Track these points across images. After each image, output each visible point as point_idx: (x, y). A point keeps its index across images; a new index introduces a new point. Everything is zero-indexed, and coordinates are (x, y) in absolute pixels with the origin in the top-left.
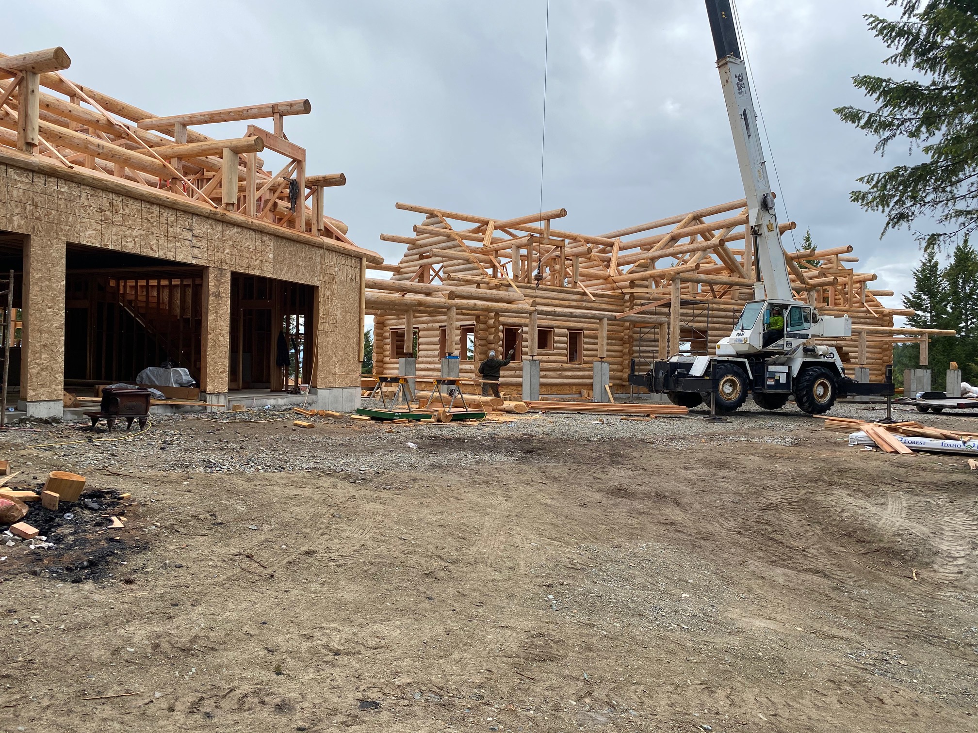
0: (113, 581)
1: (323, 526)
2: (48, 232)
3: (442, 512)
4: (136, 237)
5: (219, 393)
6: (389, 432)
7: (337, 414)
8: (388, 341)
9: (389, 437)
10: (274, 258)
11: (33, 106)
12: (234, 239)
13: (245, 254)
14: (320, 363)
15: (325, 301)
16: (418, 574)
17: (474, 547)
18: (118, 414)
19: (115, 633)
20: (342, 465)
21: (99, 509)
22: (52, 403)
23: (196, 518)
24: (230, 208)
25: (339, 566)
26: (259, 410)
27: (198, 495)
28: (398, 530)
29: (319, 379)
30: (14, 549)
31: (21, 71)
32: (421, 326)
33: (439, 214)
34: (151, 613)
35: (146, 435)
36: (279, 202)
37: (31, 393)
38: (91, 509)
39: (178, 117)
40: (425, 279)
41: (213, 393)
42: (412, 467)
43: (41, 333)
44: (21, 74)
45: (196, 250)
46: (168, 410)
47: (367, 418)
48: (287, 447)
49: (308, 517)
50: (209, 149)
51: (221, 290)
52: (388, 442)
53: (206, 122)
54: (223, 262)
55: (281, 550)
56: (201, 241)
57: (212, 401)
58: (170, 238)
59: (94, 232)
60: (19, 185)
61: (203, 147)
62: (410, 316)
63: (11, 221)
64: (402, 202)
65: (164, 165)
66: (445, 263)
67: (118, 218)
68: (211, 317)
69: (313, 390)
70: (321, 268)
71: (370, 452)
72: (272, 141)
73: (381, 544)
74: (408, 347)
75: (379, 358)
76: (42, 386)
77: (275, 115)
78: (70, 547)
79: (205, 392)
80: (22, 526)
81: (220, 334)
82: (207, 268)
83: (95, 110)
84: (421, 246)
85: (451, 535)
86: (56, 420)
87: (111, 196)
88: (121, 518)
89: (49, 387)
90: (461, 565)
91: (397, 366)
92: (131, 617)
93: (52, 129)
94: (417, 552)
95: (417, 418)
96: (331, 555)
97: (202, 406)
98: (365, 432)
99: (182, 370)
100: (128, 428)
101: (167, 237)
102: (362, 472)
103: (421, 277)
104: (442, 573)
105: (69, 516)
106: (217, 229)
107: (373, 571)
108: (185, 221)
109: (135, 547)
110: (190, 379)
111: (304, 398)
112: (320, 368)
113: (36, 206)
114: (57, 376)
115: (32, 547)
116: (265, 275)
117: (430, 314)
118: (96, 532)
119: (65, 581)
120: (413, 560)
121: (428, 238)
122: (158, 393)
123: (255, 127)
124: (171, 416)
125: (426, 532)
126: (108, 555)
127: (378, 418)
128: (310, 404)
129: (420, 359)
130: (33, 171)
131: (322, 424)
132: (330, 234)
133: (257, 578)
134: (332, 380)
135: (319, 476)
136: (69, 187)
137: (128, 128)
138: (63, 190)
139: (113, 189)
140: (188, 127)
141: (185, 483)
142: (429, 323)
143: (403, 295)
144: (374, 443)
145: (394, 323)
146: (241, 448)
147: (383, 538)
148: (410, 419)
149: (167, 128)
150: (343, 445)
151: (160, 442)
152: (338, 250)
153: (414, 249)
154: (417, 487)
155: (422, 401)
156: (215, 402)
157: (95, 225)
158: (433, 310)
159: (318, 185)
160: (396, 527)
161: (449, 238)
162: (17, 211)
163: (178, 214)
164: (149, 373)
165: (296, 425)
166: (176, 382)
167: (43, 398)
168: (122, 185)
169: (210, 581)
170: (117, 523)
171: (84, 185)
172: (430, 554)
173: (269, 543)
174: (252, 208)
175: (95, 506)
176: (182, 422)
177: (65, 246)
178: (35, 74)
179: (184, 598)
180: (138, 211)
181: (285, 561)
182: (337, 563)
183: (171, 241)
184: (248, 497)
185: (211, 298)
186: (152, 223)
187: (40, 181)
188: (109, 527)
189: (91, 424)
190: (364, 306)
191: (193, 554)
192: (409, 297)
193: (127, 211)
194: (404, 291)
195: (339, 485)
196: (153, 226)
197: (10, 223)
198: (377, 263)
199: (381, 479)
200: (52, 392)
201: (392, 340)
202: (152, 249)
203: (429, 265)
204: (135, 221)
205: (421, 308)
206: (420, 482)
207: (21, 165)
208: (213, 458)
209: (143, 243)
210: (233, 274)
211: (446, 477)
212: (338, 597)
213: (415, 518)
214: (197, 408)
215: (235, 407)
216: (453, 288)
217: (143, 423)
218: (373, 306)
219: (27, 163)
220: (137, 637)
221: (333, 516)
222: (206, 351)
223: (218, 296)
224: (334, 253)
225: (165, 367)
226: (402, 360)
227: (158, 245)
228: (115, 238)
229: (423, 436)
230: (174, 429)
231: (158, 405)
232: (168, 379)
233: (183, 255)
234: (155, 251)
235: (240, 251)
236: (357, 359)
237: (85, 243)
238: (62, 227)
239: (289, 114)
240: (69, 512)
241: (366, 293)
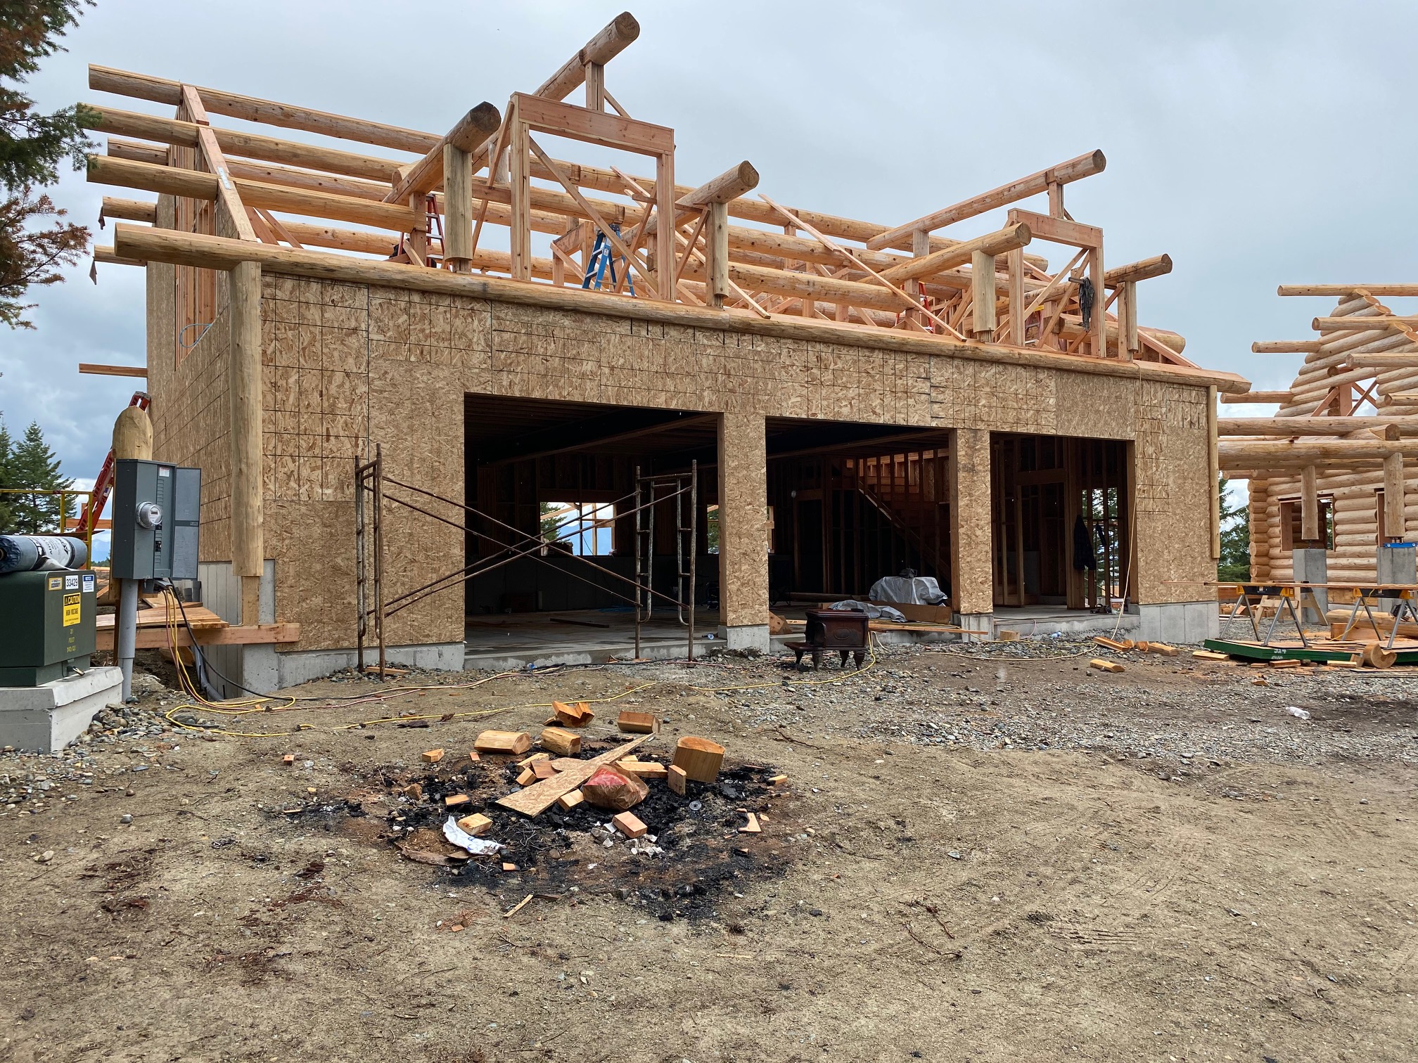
0: (715, 925)
1: (1078, 865)
2: (743, 406)
3: (1333, 863)
4: (853, 398)
5: (980, 613)
6: (1258, 684)
7: (1169, 649)
8: (1277, 520)
9: (1256, 693)
10: (1057, 404)
11: (721, 247)
12: (993, 383)
13: (1010, 403)
14: (1141, 563)
15: (1145, 464)
16: (1253, 999)
17: (1399, 953)
18: (825, 646)
19: (678, 1024)
20: (1153, 745)
21: (737, 798)
22: (756, 628)
23: (873, 825)
24: (984, 337)
25: (1088, 954)
26: (1044, 639)
27: (886, 785)
28: (1226, 891)
29: (1141, 590)
30: (611, 852)
31: (707, 205)
32: (1336, 492)
33: (1364, 292)
34: (743, 996)
35: (863, 677)
36: (1069, 318)
37: (731, 616)
38: (726, 797)
39: (917, 222)
40: (1342, 409)
41: (971, 614)
42: (1292, 755)
43: (740, 538)
44: (706, 209)
45: (936, 406)
46: (906, 639)
47: (1223, 656)
48: (1069, 706)
49: (1056, 844)
50: (953, 258)
51: (977, 460)
52: (1253, 704)
53: (953, 220)
54: (976, 419)
55: (989, 904)
56: (943, 392)
57: (968, 625)
58: (899, 395)
59: (799, 399)
60: (708, 351)
61: (945, 257)
62: (1309, 475)
63: (701, 398)
64: (1287, 284)
65: (894, 294)
66: (1381, 377)
67: (828, 376)
68: (962, 502)
69: (1131, 605)
70: (1137, 411)
71: (1212, 721)
72: (1047, 228)
73: (1182, 917)
74: (1310, 527)
75: (1262, 549)
76: (744, 606)
77: (1051, 187)
78: (681, 857)
79: (958, 612)
80: (628, 819)
81: (978, 525)
82: (954, 430)
83: (809, 237)
84: (1331, 353)
85: (1347, 917)
86: (754, 653)
87: (819, 347)
88: (762, 816)
89: (752, 607)
90: (1361, 992)
91: (1291, 562)
92: (711, 999)
93: (752, 272)
94: (1258, 948)
95: (1320, 659)
96: (1079, 927)
97: (955, 634)
98: (1213, 682)
99: (928, 581)
100: (843, 665)
101: (895, 392)
102: (1185, 761)
103: (1334, 406)
104: (1311, 1005)
105: (695, 805)
106: (967, 372)
107: (1153, 975)
108: (919, 366)
109: (767, 868)
110: (941, 593)
111: (1117, 620)
112: (1141, 572)
113: (729, 375)
114: (761, 592)
115: (634, 851)
116: (1045, 432)
117: (1354, 468)
118: (722, 835)
119: (652, 914)
120: (1247, 963)
121: (1345, 336)
122: (896, 613)
123: (1018, 211)
124: (910, 647)
125: (1290, 902)
126: (724, 878)
127: (1242, 657)
128: (1128, 630)
129: (1338, 549)
130: (724, 331)
131: (1141, 666)
132: (1154, 355)
133: (931, 955)
134: (1164, 592)
135: (1105, 763)
136: (767, 344)
137: (851, 252)
138: (759, 349)
139: (821, 337)
140: (931, 233)
141: (878, 762)
142: (1353, 484)
143: (1292, 441)
144: (1225, 705)
145: (1284, 488)
146: (993, 703)
147: (1190, 906)
148: (1305, 661)
149: (903, 242)
150: (1165, 704)
151: (878, 688)
152: (1165, 379)
153: (1319, 359)
154: (1294, 798)
155: (1336, 625)
156: (974, 628)
157: (800, 390)
158: (1360, 462)
159: (1124, 281)
160: (1224, 884)
161: (1387, 330)
162: (707, 384)
163: (909, 358)
164: (884, 584)
165: (1094, 666)
166: (921, 597)
167: (746, 622)
168: (832, 330)
169: (852, 950)
170: (753, 825)
171: (784, 338)
172: (1288, 955)
173: (973, 889)
174: (1019, 333)
175: (732, 793)
176: (918, 658)
177: (764, 422)
178: (721, 204)
179: (802, 975)
180: (855, 362)
181: (990, 929)
182: (1087, 946)
183: (900, 398)
184: (966, 795)
185: (961, 475)
186: (873, 377)
187: (732, 341)
188: (742, 829)
189: (795, 659)
190: (1216, 466)
191: (844, 894)
192: (1304, 442)
193: (840, 365)
194: (1294, 433)
195: (1136, 783)
196: (875, 381)
197: (700, 400)
198: (1237, 392)
199: (1222, 777)
200: (756, 614)
201: (1284, 518)
202: (874, 413)
203: (1352, 383)
204: (850, 376)
205: (1332, 461)
206: (1303, 789)
207: (710, 325)
208: (938, 719)
209: (862, 406)
210: (993, 435)
211: (1361, 781)
212: (1070, 1023)
213: (1270, 869)
214: (947, 636)
215: (1005, 636)
216: (1397, 419)
217: (859, 660)
218: (1234, 464)
219: (716, 322)
220: (706, 1039)
221: (1104, 846)
222: (957, 552)
223: (972, 469)
224: (1158, 385)
225: (906, 576)
226: (1300, 553)
227: (882, 406)
228: (825, 403)
229: (1327, 694)
230: (904, 668)
231: (891, 631)
232: (909, 593)
233: (919, 416)
234: (879, 415)
235: (1003, 399)
236: (1208, 554)
237: (787, 415)
238: (760, 397)
239: (1071, 179)
240: (698, 798)
241: (1220, 444)
